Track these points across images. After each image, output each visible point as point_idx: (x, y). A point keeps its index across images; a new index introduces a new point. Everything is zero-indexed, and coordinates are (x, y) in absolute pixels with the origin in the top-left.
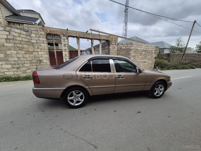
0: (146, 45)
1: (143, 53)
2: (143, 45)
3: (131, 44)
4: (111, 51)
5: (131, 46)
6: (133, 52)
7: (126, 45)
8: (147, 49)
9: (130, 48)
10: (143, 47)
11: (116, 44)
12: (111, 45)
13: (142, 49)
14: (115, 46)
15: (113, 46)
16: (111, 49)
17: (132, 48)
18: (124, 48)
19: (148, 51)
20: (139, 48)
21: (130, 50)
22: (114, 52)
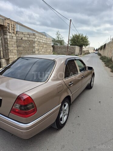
0: (45, 37)
1: (45, 46)
2: (44, 37)
3: (34, 35)
4: (9, 43)
5: (34, 37)
6: (37, 45)
7: (28, 36)
8: (47, 42)
9: (34, 40)
10: (44, 39)
11: (14, 33)
12: (8, 34)
13: (43, 41)
14: (13, 35)
15: (10, 34)
16: (9, 40)
17: (36, 40)
18: (26, 39)
19: (48, 44)
20: (41, 41)
21: (34, 42)
22: (13, 43)
